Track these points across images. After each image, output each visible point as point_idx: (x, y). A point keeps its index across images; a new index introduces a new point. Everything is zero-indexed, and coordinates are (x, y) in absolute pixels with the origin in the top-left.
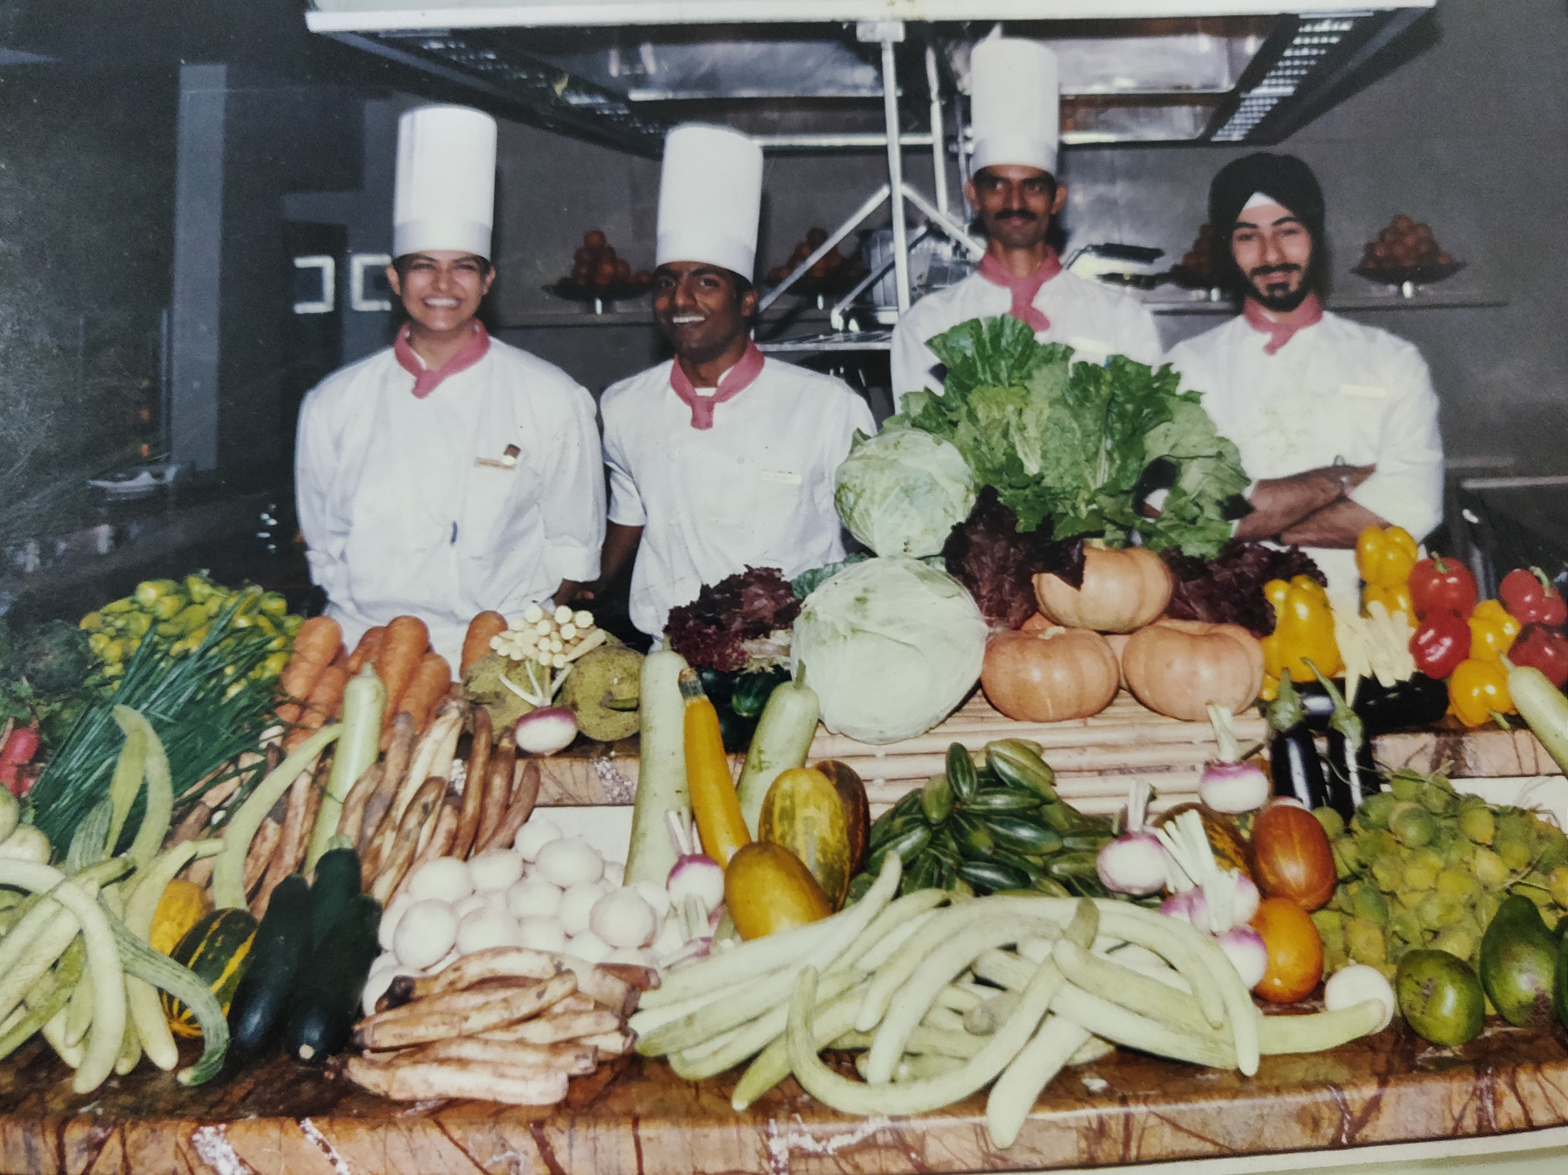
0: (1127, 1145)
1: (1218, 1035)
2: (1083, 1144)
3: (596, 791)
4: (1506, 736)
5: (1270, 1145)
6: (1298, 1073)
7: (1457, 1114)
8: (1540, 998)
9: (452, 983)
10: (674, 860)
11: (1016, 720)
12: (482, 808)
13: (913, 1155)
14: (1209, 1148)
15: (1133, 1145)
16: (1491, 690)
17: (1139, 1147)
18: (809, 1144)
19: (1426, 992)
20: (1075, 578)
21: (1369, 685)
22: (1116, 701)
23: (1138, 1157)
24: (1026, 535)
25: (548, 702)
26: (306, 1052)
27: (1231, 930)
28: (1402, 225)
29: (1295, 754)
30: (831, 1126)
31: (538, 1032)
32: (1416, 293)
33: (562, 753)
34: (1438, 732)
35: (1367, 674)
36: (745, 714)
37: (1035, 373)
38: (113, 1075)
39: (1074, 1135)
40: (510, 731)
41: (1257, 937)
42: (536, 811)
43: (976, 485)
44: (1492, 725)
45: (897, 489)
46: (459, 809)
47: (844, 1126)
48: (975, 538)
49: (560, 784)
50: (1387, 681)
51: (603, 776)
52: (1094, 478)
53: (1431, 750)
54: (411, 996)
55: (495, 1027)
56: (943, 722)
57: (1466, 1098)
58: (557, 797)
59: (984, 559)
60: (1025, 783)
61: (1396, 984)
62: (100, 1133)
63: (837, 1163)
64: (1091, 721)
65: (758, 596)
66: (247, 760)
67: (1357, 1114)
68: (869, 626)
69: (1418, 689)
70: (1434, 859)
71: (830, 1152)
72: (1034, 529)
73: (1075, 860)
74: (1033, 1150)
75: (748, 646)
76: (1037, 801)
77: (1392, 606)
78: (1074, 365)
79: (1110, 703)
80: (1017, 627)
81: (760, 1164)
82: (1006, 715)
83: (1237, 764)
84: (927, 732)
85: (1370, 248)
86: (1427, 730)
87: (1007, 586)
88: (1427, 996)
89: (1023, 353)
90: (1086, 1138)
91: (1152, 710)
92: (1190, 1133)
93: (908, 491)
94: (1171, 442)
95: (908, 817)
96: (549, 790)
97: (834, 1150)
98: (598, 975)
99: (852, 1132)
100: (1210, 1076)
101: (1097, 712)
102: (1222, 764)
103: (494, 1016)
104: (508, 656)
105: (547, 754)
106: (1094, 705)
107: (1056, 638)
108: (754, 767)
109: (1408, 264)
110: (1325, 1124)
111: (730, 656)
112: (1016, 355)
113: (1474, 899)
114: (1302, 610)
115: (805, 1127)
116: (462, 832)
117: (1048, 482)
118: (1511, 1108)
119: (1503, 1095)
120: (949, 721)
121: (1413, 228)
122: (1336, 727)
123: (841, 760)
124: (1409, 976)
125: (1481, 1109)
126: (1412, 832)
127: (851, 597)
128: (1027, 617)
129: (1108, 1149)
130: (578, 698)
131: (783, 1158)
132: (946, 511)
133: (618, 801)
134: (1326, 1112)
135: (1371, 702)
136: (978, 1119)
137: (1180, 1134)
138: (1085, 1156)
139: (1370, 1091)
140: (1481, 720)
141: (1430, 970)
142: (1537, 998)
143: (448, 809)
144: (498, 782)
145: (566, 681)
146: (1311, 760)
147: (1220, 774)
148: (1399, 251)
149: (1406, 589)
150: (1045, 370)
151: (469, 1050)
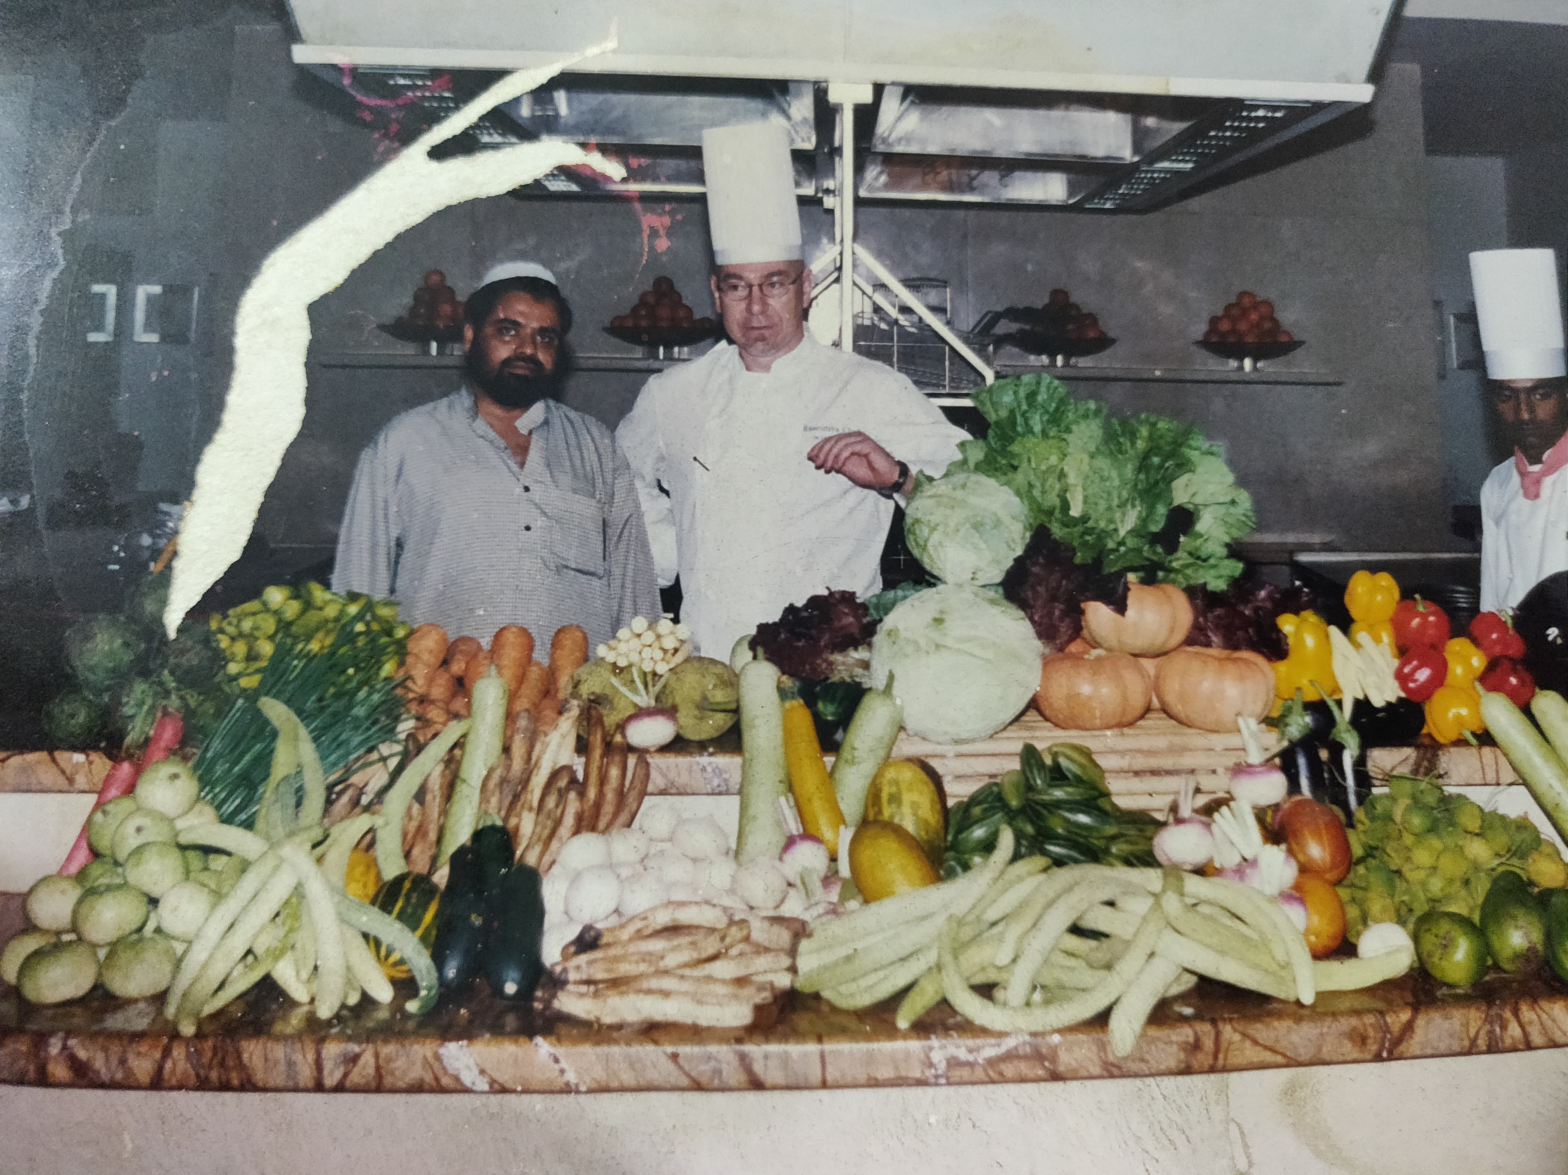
0: (1216, 1057)
1: (1283, 973)
2: (1182, 1056)
3: (697, 782)
4: (1474, 751)
5: (1328, 1058)
6: (1345, 1004)
7: (1472, 1035)
8: (1531, 949)
9: (639, 931)
10: (782, 841)
11: (1063, 728)
12: (601, 794)
13: (1047, 1064)
14: (1279, 1059)
15: (1221, 1056)
16: (1464, 712)
17: (1225, 1059)
18: (963, 1055)
19: (1444, 942)
20: (1121, 608)
21: (1362, 706)
22: (1147, 716)
23: (1224, 1066)
24: (1082, 567)
25: (653, 703)
26: (510, 988)
27: (1280, 894)
28: (1246, 301)
29: (1302, 761)
30: (979, 1042)
31: (722, 969)
32: (1255, 368)
33: (664, 749)
34: (1417, 747)
35: (1361, 696)
36: (830, 718)
37: (1074, 427)
38: (343, 1006)
39: (1175, 1047)
40: (621, 727)
41: (1301, 901)
42: (647, 798)
43: (1030, 525)
44: (1461, 742)
45: (968, 526)
46: (582, 795)
47: (993, 1041)
48: (1035, 570)
49: (664, 775)
50: (1378, 702)
51: (704, 769)
52: (1122, 521)
53: (1412, 761)
54: (599, 942)
55: (686, 965)
56: (1005, 729)
57: (1479, 1023)
58: (662, 786)
59: (1039, 588)
60: (1085, 778)
61: (1416, 938)
62: (356, 1048)
63: (985, 1070)
64: (1126, 730)
65: (847, 614)
66: (385, 749)
67: (1396, 1034)
68: (949, 641)
69: (1402, 710)
70: (1437, 844)
71: (980, 1061)
72: (1090, 561)
73: (1130, 843)
74: (1142, 1060)
75: (838, 657)
76: (1096, 793)
77: (1378, 640)
79: (1142, 717)
80: (1061, 649)
81: (923, 1072)
82: (1056, 725)
83: (1261, 765)
84: (991, 737)
85: (1214, 321)
86: (1409, 745)
87: (1057, 613)
88: (1445, 946)
89: (1057, 409)
90: (1185, 1050)
91: (1180, 722)
92: (1266, 1048)
93: (977, 527)
94: (1191, 490)
95: (985, 806)
96: (657, 780)
97: (985, 1059)
98: (766, 924)
99: (999, 1045)
100: (1275, 1005)
101: (1131, 724)
102: (1250, 766)
103: (686, 956)
104: (615, 663)
105: (652, 749)
106: (1129, 717)
107: (1099, 659)
108: (846, 761)
109: (1250, 339)
110: (1370, 1041)
111: (820, 665)
112: (1051, 409)
113: (1468, 875)
114: (1310, 641)
115: (960, 1042)
116: (586, 814)
117: (1090, 522)
118: (1514, 1030)
119: (1508, 1021)
120: (1010, 728)
121: (1256, 305)
122: (1338, 739)
123: (923, 758)
124: (1429, 930)
125: (1491, 1032)
126: (1417, 821)
127: (928, 617)
128: (1071, 640)
129: (1203, 1059)
130: (678, 700)
131: (942, 1067)
132: (1009, 546)
133: (717, 791)
134: (1371, 1032)
135: (1363, 720)
136: (1101, 1035)
137: (1258, 1048)
138: (1183, 1065)
139: (1405, 1016)
140: (1454, 736)
141: (1445, 926)
142: (1529, 949)
143: (572, 795)
144: (614, 772)
145: (665, 687)
146: (1315, 766)
147: (1249, 773)
148: (1243, 326)
149: (1389, 627)
150: (1083, 425)
151: (667, 983)
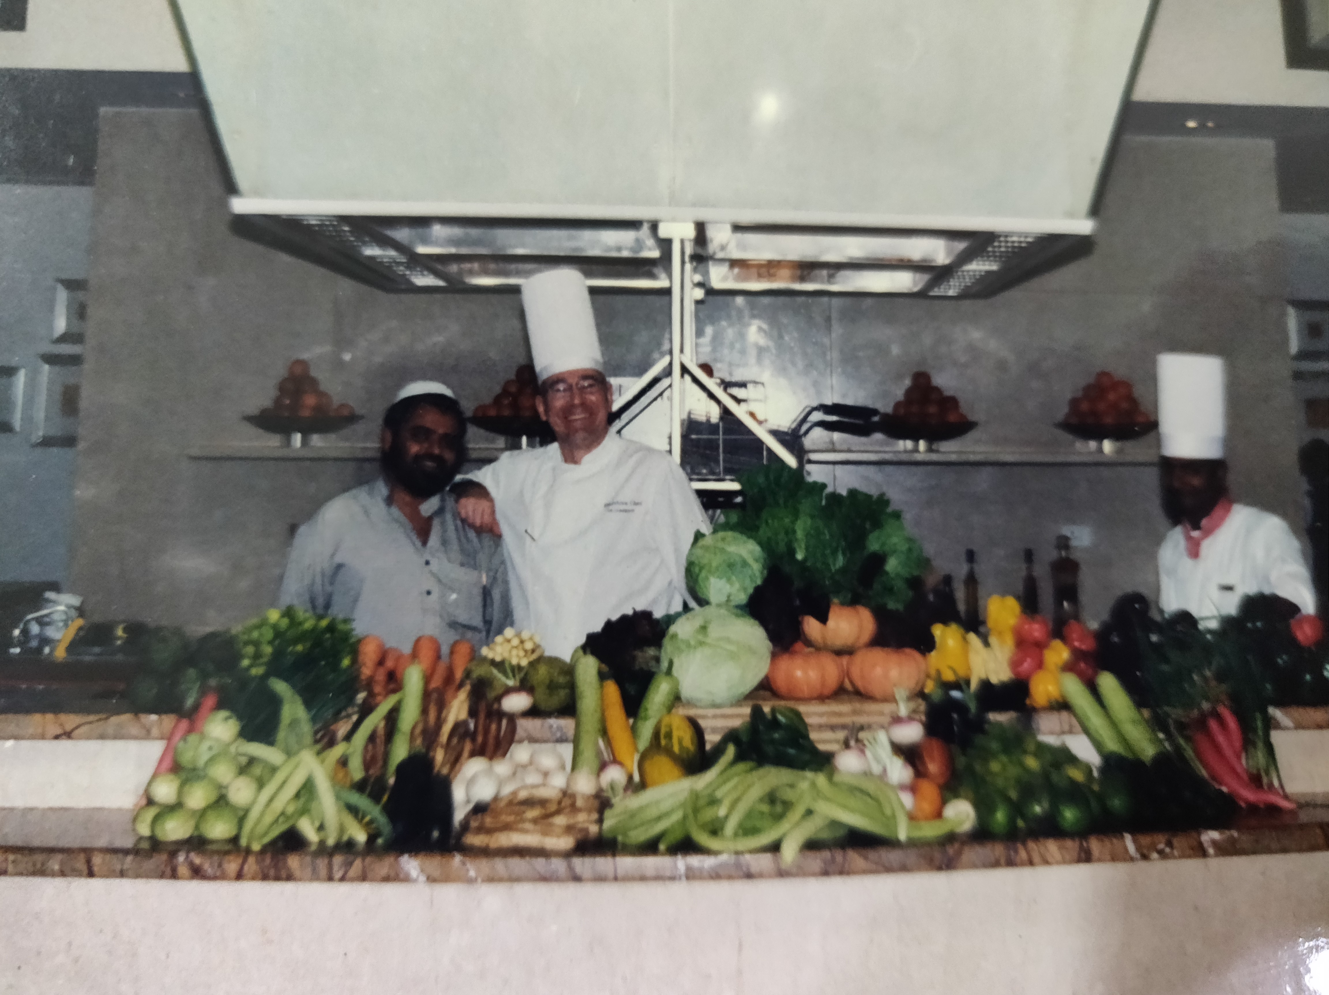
0: (842, 867)
1: (891, 826)
2: (823, 866)
3: (547, 734)
4: (1059, 713)
7: (997, 857)
9: (510, 802)
10: (599, 765)
11: (783, 699)
12: (485, 740)
13: (743, 870)
16: (1051, 687)
17: (847, 868)
18: (696, 865)
19: (991, 812)
20: (823, 618)
21: (984, 683)
24: (798, 592)
25: (518, 684)
26: (435, 835)
27: (900, 787)
28: (1105, 381)
32: (1115, 451)
33: (526, 714)
34: (1020, 711)
35: (984, 678)
37: (803, 500)
38: (339, 842)
39: (819, 862)
40: (499, 699)
41: (912, 790)
42: (514, 743)
43: (767, 565)
44: (1051, 708)
45: (725, 566)
46: (474, 740)
49: (525, 730)
50: (996, 681)
51: (551, 727)
52: (834, 565)
54: (488, 809)
56: (745, 698)
57: (1003, 851)
58: (524, 737)
59: (771, 605)
60: (793, 727)
61: (976, 808)
62: (350, 860)
63: (709, 873)
65: (645, 625)
66: (349, 710)
68: (709, 640)
70: (1006, 759)
71: (706, 868)
74: (798, 868)
75: (639, 653)
76: (799, 735)
77: (1003, 642)
78: (827, 495)
79: (837, 692)
80: (787, 648)
81: (672, 874)
82: (778, 698)
83: (907, 718)
84: (736, 703)
85: (1074, 403)
86: (1013, 710)
87: (783, 623)
90: (825, 863)
91: (863, 695)
93: (731, 566)
94: (881, 541)
96: (520, 733)
97: (709, 867)
101: (829, 698)
102: (900, 718)
103: (537, 814)
104: (493, 659)
105: (518, 714)
106: (828, 691)
107: (810, 653)
108: (642, 719)
109: (1109, 420)
110: (935, 860)
111: (627, 658)
114: (952, 642)
117: (809, 564)
119: (1020, 850)
121: (1114, 385)
123: (692, 718)
127: (697, 625)
128: (794, 641)
129: (835, 868)
130: (535, 682)
131: (683, 871)
132: (752, 579)
133: (559, 740)
134: (936, 855)
136: (775, 853)
137: (869, 863)
138: (824, 870)
140: (1044, 706)
143: (468, 739)
144: (494, 727)
145: (526, 674)
148: (1101, 407)
149: (1010, 633)
150: (807, 499)
151: (527, 826)
